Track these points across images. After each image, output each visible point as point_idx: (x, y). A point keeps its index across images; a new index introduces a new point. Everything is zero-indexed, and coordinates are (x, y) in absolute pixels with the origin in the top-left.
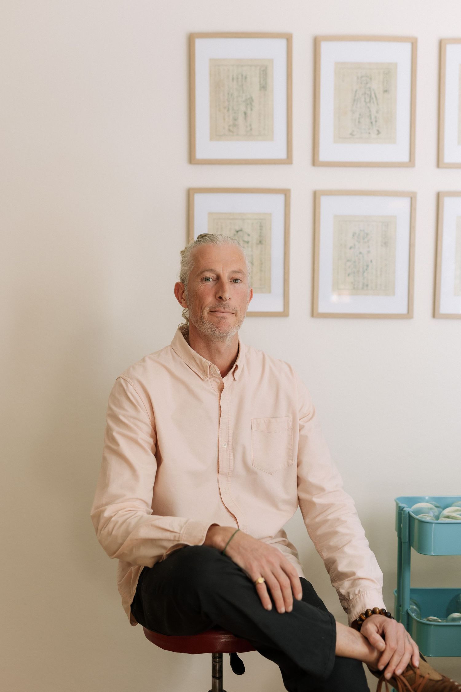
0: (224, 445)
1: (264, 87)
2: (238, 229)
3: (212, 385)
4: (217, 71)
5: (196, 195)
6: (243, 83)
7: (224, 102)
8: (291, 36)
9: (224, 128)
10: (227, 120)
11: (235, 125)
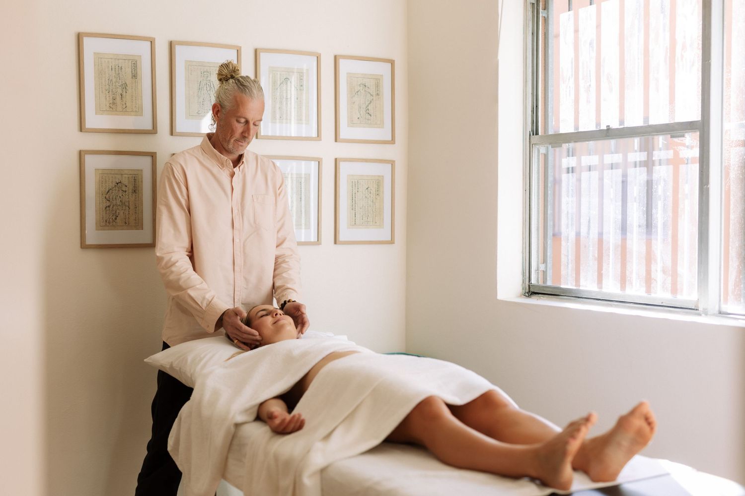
0: (235, 211)
1: (135, 76)
2: (117, 182)
3: (224, 175)
4: (100, 63)
5: (86, 155)
6: (120, 72)
7: (106, 85)
8: (154, 39)
9: (106, 106)
10: (108, 99)
11: (114, 103)
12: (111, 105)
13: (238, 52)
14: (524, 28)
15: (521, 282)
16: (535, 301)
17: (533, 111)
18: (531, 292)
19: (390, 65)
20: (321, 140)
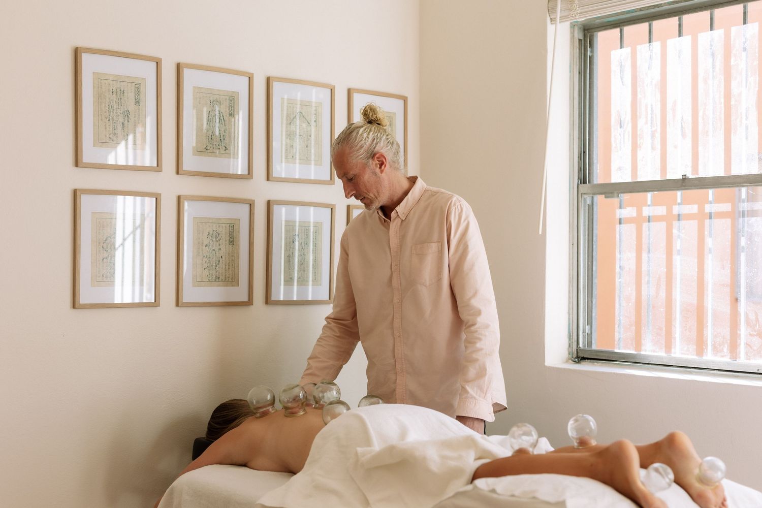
1: (138, 102)
4: (100, 84)
5: (82, 195)
6: (122, 96)
7: (106, 112)
8: (161, 59)
9: (106, 136)
10: (108, 128)
11: (114, 134)
12: (111, 136)
13: (250, 79)
14: (570, 66)
15: (567, 346)
16: (586, 367)
17: (580, 158)
18: (580, 357)
19: (402, 102)
20: (334, 184)
